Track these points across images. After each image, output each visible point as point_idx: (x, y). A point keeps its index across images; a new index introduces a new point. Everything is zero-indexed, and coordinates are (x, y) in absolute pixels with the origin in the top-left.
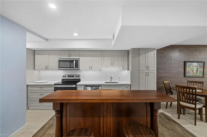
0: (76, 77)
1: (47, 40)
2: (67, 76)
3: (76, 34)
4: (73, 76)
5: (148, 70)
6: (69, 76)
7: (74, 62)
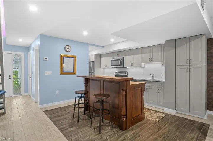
0: (124, 73)
1: (103, 47)
2: (118, 73)
3: (112, 40)
4: (122, 73)
5: (190, 64)
6: (119, 73)
7: (120, 60)
